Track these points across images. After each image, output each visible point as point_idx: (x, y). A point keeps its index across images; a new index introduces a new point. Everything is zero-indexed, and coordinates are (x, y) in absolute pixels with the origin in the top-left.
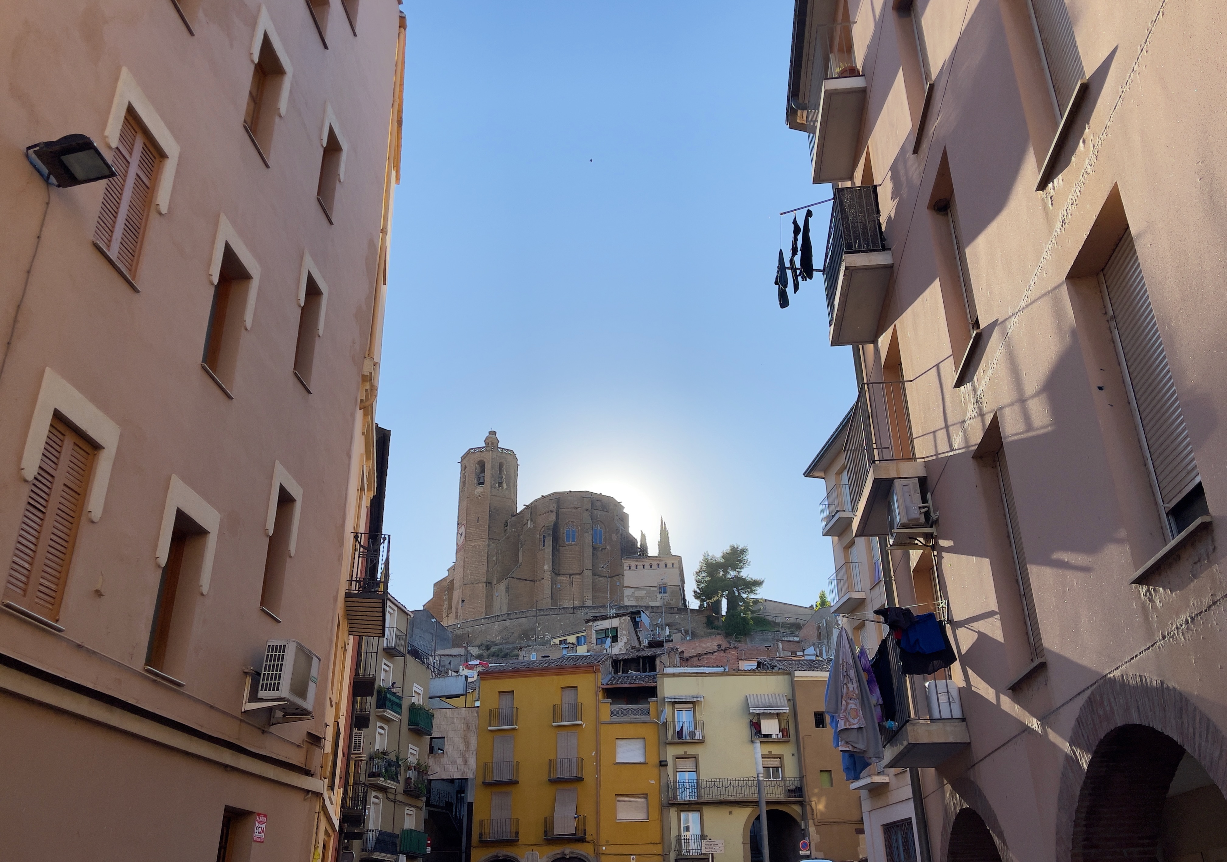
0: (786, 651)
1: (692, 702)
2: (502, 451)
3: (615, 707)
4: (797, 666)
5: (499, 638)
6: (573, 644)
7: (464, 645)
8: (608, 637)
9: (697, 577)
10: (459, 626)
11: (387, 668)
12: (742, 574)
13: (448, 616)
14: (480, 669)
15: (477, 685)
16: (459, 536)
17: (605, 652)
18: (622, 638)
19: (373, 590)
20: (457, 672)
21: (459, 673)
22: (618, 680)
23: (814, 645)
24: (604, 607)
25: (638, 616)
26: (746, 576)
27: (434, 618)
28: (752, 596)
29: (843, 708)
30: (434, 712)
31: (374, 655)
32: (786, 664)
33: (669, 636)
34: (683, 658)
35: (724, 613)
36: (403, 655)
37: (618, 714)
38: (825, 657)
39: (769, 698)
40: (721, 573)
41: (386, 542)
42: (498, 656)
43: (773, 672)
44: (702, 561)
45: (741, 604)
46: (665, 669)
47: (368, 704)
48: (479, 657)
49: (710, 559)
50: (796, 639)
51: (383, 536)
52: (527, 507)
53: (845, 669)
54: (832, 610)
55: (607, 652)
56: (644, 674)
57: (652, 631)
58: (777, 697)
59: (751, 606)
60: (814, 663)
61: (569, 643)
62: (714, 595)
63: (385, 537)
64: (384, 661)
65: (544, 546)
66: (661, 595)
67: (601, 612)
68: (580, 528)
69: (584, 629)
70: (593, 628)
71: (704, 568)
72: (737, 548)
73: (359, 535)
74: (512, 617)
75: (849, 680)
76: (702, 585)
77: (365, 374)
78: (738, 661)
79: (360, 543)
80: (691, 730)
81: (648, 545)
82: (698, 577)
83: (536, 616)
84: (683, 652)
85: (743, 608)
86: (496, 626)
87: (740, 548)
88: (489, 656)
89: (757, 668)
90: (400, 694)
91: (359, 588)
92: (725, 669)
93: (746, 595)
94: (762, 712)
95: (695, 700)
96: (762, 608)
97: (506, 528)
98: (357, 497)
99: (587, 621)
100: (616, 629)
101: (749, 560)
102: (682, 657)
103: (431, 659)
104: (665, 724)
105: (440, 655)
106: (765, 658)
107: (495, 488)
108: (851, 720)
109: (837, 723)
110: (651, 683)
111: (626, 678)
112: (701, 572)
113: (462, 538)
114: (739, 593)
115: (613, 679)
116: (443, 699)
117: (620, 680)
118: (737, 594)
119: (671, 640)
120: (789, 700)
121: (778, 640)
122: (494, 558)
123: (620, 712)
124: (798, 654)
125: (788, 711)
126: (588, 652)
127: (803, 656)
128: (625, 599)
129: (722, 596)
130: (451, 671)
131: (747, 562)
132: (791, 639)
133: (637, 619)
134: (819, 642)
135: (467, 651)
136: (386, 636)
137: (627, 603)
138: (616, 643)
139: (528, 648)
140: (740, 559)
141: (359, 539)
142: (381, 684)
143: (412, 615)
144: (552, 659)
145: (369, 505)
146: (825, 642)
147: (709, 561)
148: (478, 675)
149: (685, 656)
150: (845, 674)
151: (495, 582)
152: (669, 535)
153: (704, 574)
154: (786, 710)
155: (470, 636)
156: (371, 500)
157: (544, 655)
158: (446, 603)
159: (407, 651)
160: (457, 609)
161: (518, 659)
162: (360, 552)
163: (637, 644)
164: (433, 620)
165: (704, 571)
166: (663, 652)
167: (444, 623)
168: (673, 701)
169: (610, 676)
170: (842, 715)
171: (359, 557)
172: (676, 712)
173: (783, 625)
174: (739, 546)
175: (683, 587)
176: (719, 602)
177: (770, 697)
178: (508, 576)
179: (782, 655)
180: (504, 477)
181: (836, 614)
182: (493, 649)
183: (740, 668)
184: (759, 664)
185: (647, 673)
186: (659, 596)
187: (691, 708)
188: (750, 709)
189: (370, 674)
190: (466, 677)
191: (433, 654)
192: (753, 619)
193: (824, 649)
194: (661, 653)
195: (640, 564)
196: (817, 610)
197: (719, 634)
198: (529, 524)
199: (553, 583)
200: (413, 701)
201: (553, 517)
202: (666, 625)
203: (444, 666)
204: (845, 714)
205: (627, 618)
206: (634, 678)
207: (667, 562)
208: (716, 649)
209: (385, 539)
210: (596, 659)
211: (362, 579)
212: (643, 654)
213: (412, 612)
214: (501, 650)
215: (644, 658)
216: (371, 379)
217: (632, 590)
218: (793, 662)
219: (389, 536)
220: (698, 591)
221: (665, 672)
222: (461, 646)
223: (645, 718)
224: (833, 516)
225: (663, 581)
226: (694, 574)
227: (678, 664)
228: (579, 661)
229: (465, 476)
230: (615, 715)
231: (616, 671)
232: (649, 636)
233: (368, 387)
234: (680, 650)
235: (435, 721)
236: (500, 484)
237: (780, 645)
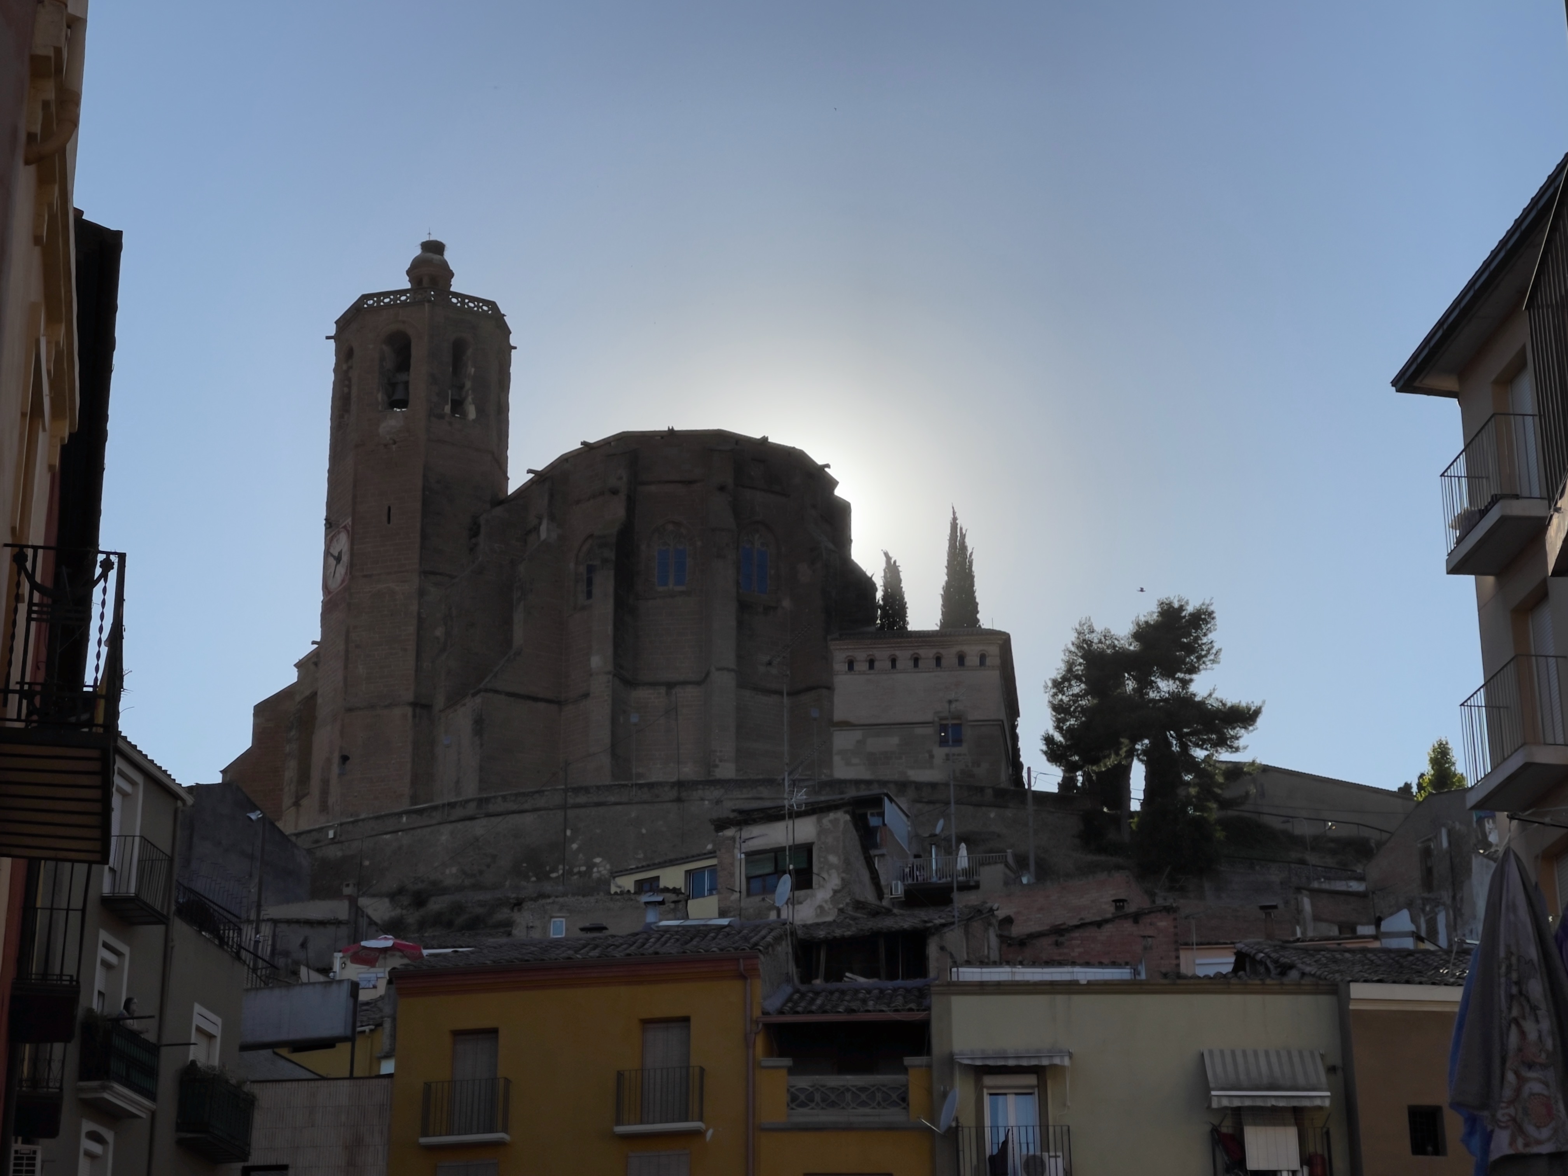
0: (1326, 921)
1: (1038, 1071)
2: (463, 303)
3: (804, 1082)
4: (1357, 968)
5: (454, 870)
6: (675, 891)
7: (347, 891)
8: (784, 873)
9: (1055, 695)
10: (331, 834)
11: (112, 958)
12: (1193, 688)
13: (297, 804)
14: (397, 962)
15: (387, 1010)
16: (332, 562)
17: (773, 915)
18: (825, 875)
19: (73, 719)
20: (326, 970)
21: (331, 974)
22: (813, 1000)
23: (1409, 905)
24: (771, 782)
25: (875, 811)
26: (1205, 695)
27: (254, 808)
28: (1224, 756)
29: (1508, 1093)
30: (256, 1089)
31: (75, 918)
32: (1324, 960)
33: (966, 872)
34: (1011, 938)
35: (1135, 806)
36: (160, 919)
37: (812, 1101)
38: (1443, 942)
39: (1269, 1063)
40: (1130, 685)
41: (113, 575)
42: (450, 924)
43: (1282, 984)
44: (1073, 649)
45: (1188, 778)
46: (954, 970)
47: (56, 1066)
48: (393, 927)
49: (1096, 641)
50: (1356, 886)
51: (101, 557)
52: (540, 479)
53: (1514, 976)
54: (1472, 799)
55: (779, 915)
56: (890, 985)
57: (917, 856)
58: (1296, 1059)
59: (1220, 786)
60: (1411, 958)
61: (666, 890)
62: (1108, 752)
63: (108, 558)
64: (104, 936)
65: (589, 595)
66: (945, 750)
67: (766, 798)
68: (699, 544)
69: (710, 847)
70: (737, 845)
71: (1079, 669)
72: (1181, 608)
73: (30, 552)
74: (492, 808)
75: (1527, 1009)
76: (1072, 721)
77: (41, 52)
78: (1177, 950)
79: (31, 577)
80: (1031, 1152)
81: (907, 598)
82: (1060, 696)
83: (564, 807)
84: (1008, 921)
85: (1193, 791)
86: (445, 835)
87: (1190, 609)
88: (422, 925)
89: (1235, 970)
90: (151, 1037)
91: (30, 713)
92: (1136, 972)
93: (1206, 753)
94: (1248, 1103)
95: (1045, 1062)
96: (1253, 790)
97: (474, 540)
98: (21, 435)
99: (721, 825)
100: (807, 849)
101: (1216, 646)
102: (1006, 933)
103: (248, 932)
104: (953, 1133)
105: (275, 922)
106: (1259, 943)
107: (441, 417)
108: (1531, 1130)
109: (1488, 1138)
110: (911, 1010)
111: (837, 995)
112: (1069, 680)
113: (341, 570)
114: (1184, 747)
115: (796, 996)
116: (284, 1052)
117: (819, 1002)
118: (1175, 748)
119: (972, 883)
120: (1331, 1070)
121: (1299, 889)
122: (439, 632)
123: (817, 1097)
124: (1362, 930)
125: (1327, 1103)
126: (722, 914)
127: (1376, 938)
128: (837, 759)
129: (1131, 753)
130: (308, 967)
131: (1209, 650)
132: (1340, 886)
133: (874, 821)
134: (1426, 895)
135: (357, 911)
136: (111, 863)
137: (841, 771)
138: (808, 891)
139: (542, 902)
140: (1188, 644)
141: (29, 565)
142: (95, 1006)
143: (190, 800)
144: (613, 936)
145: (57, 463)
146: (1446, 896)
147: (1095, 646)
148: (390, 982)
149: (1016, 931)
150: (1514, 990)
151: (440, 701)
152: (973, 569)
153: (1077, 688)
154: (1322, 1097)
155: (367, 863)
156: (63, 447)
157: (587, 925)
158: (292, 764)
159: (173, 908)
160: (326, 782)
161: (509, 934)
162: (31, 604)
163: (869, 895)
164: (253, 816)
165: (1078, 678)
166: (950, 920)
167: (287, 826)
168: (978, 1063)
169: (789, 989)
170: (1503, 1115)
171: (29, 620)
172: (987, 1099)
173: (1318, 844)
174: (1187, 603)
175: (1014, 727)
176: (1124, 772)
177: (1274, 1059)
178: (481, 686)
179: (1310, 934)
180: (468, 384)
181: (1482, 814)
182: (436, 905)
183: (1183, 970)
184: (1242, 961)
185: (899, 982)
186: (940, 752)
187: (1032, 1087)
188: (1213, 1093)
189: (61, 974)
190: (355, 987)
191: (253, 916)
192: (1225, 824)
193: (1442, 920)
194: (943, 921)
195: (882, 654)
196: (1421, 799)
197: (1118, 868)
198: (543, 528)
199: (619, 710)
200: (191, 1058)
201: (617, 510)
202: (961, 839)
203: (286, 954)
204: (1511, 1111)
205: (843, 817)
206: (861, 996)
207: (965, 648)
208: (1110, 910)
209: (107, 565)
210: (746, 939)
211: (38, 688)
212: (887, 923)
213: (190, 789)
214: (458, 908)
215: (893, 937)
216: (59, 70)
217: (858, 734)
218: (1347, 955)
219: (122, 557)
220: (1058, 737)
221: (954, 978)
222: (334, 894)
223: (893, 1115)
224: (1483, 513)
225: (953, 706)
226: (1046, 687)
227: (994, 955)
228: (694, 942)
229: (349, 380)
230: (803, 1105)
231: (807, 975)
232: (907, 870)
233: (51, 95)
234: (1001, 914)
235: (259, 1118)
236: (458, 405)
237: (1307, 904)
